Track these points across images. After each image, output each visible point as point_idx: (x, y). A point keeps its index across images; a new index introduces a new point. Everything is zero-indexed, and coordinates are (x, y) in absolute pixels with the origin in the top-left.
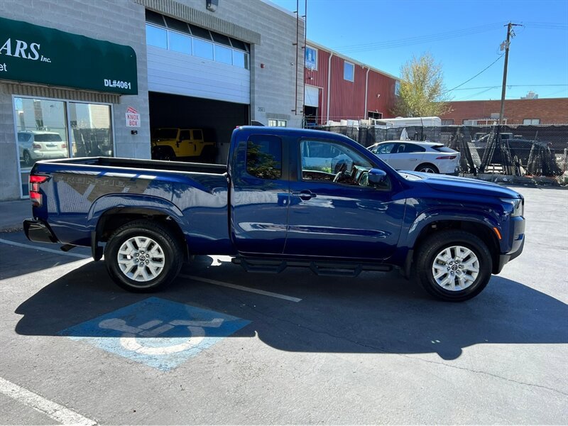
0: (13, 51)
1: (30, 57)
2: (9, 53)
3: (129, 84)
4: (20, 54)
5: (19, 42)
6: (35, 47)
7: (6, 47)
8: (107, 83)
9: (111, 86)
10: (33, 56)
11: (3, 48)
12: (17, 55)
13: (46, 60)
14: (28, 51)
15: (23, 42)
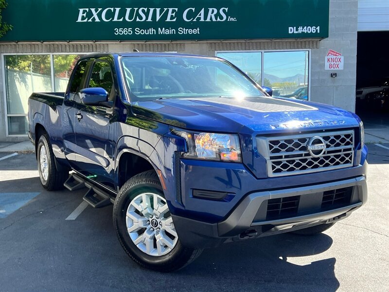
0: (205, 18)
1: (219, 20)
2: (202, 20)
3: (318, 28)
4: (211, 18)
5: (211, 10)
6: (224, 11)
7: (200, 15)
8: (292, 30)
9: (295, 32)
10: (221, 18)
11: (198, 16)
12: (208, 20)
13: (232, 19)
14: (218, 15)
15: (214, 9)
